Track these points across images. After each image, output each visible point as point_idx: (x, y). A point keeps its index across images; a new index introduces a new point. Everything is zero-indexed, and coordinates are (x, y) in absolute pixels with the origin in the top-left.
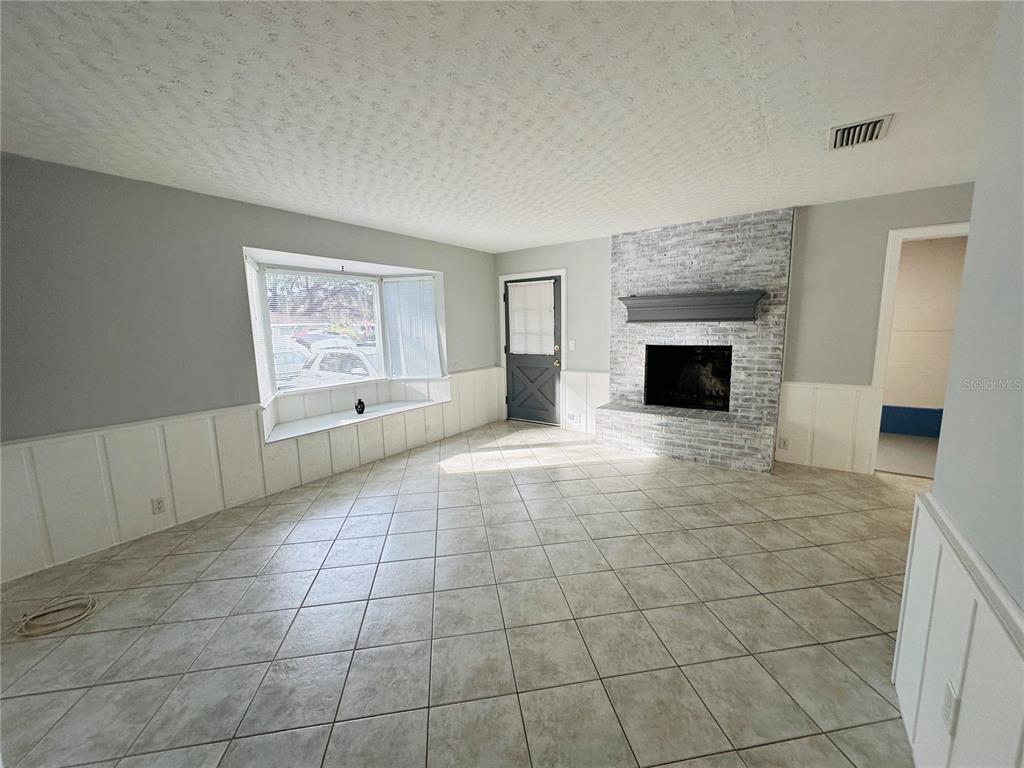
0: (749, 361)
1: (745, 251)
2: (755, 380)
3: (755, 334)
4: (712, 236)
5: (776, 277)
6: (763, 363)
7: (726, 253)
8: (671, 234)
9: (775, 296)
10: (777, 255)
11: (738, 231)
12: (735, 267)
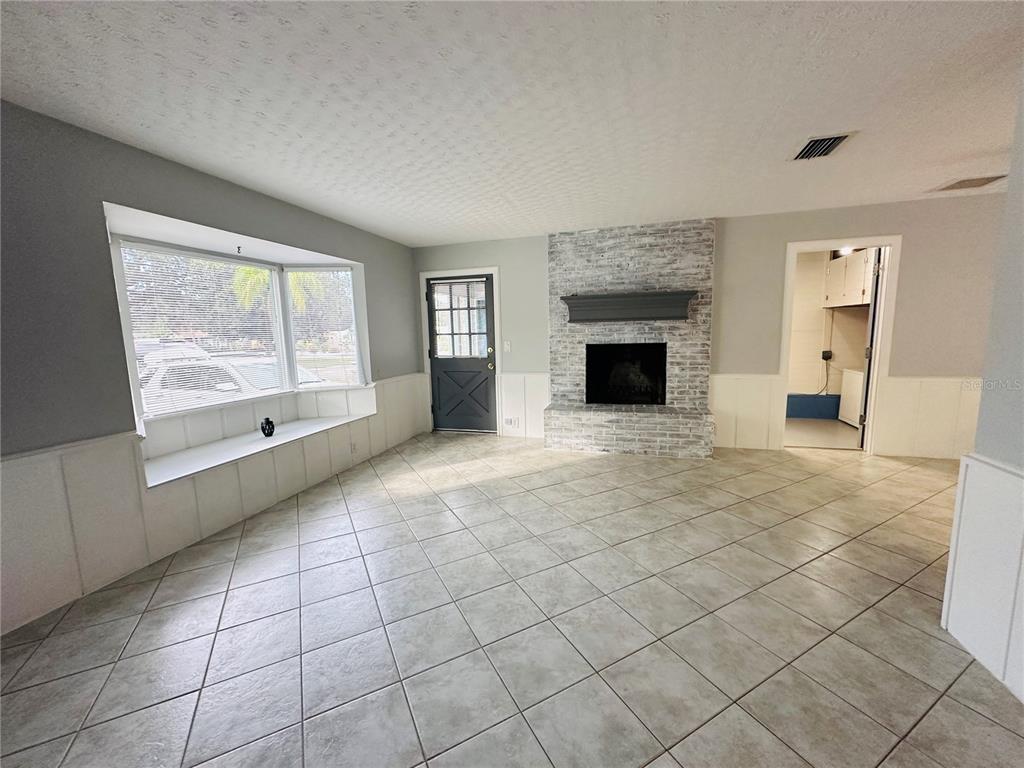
0: (682, 357)
1: (675, 255)
2: (688, 373)
3: (686, 331)
4: (646, 240)
5: (702, 280)
6: (694, 358)
7: (658, 257)
8: (608, 236)
9: (702, 297)
10: (703, 260)
11: (669, 236)
12: (667, 270)
